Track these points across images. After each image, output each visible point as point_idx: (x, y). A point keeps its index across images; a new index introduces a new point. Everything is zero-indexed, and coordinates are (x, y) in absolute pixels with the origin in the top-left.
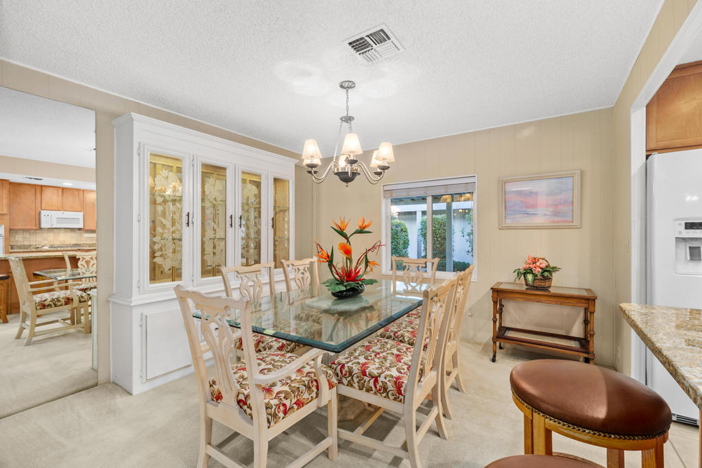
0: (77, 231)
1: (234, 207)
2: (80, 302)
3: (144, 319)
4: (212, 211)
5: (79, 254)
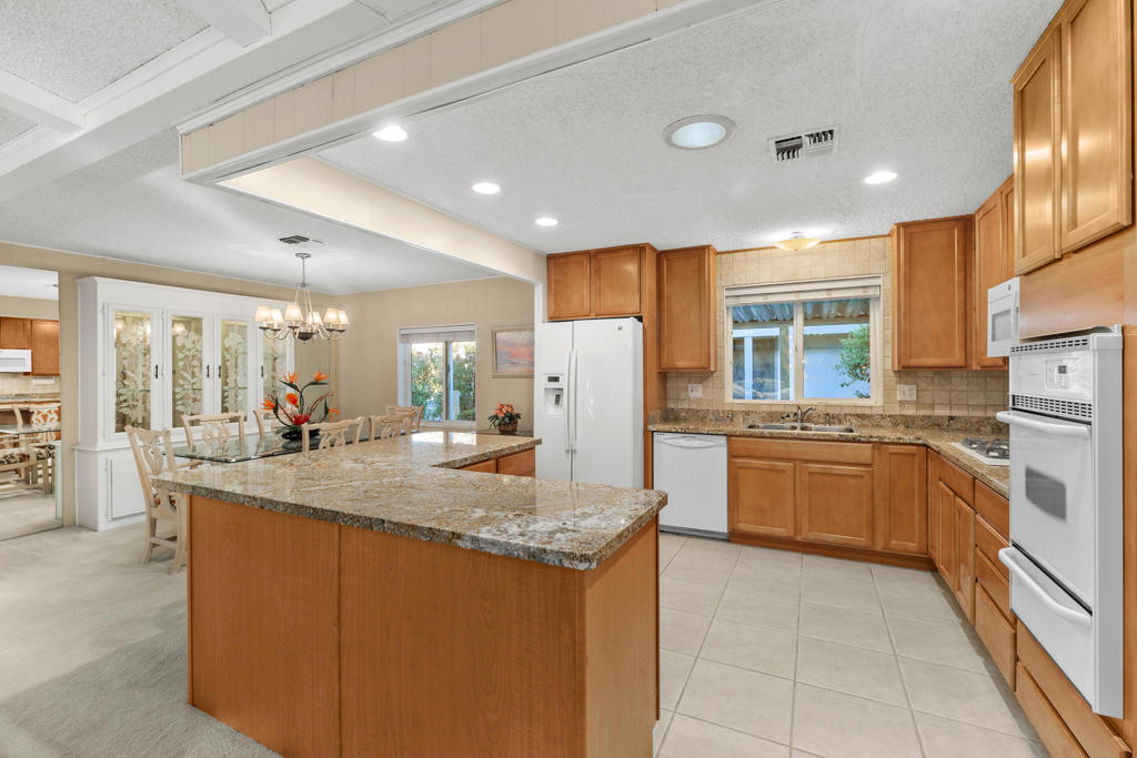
0: (22, 376)
1: (212, 357)
2: (38, 459)
3: (110, 464)
4: (185, 364)
5: (33, 408)
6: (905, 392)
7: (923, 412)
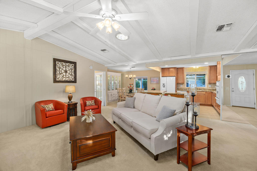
6: (210, 86)
7: (212, 88)
